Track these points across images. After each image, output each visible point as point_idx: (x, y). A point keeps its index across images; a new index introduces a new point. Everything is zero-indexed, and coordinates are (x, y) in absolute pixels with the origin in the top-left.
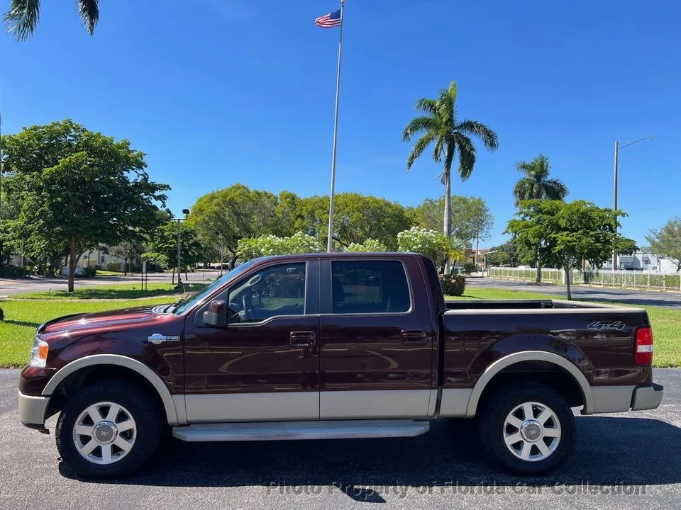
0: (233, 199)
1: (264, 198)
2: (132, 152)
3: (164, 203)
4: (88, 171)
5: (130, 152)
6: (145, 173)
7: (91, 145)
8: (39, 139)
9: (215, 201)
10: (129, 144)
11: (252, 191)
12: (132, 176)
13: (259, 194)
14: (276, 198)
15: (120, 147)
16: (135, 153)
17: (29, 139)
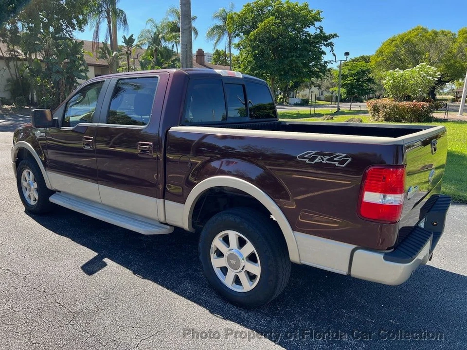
0: (409, 39)
1: (441, 36)
2: (312, 11)
3: (332, 48)
4: (275, 30)
5: (310, 12)
6: (320, 27)
7: (281, 11)
8: (252, 12)
9: (394, 43)
10: (308, 5)
11: (430, 30)
12: (312, 31)
13: (436, 33)
14: (454, 35)
15: (301, 9)
16: (314, 12)
17: (245, 13)
